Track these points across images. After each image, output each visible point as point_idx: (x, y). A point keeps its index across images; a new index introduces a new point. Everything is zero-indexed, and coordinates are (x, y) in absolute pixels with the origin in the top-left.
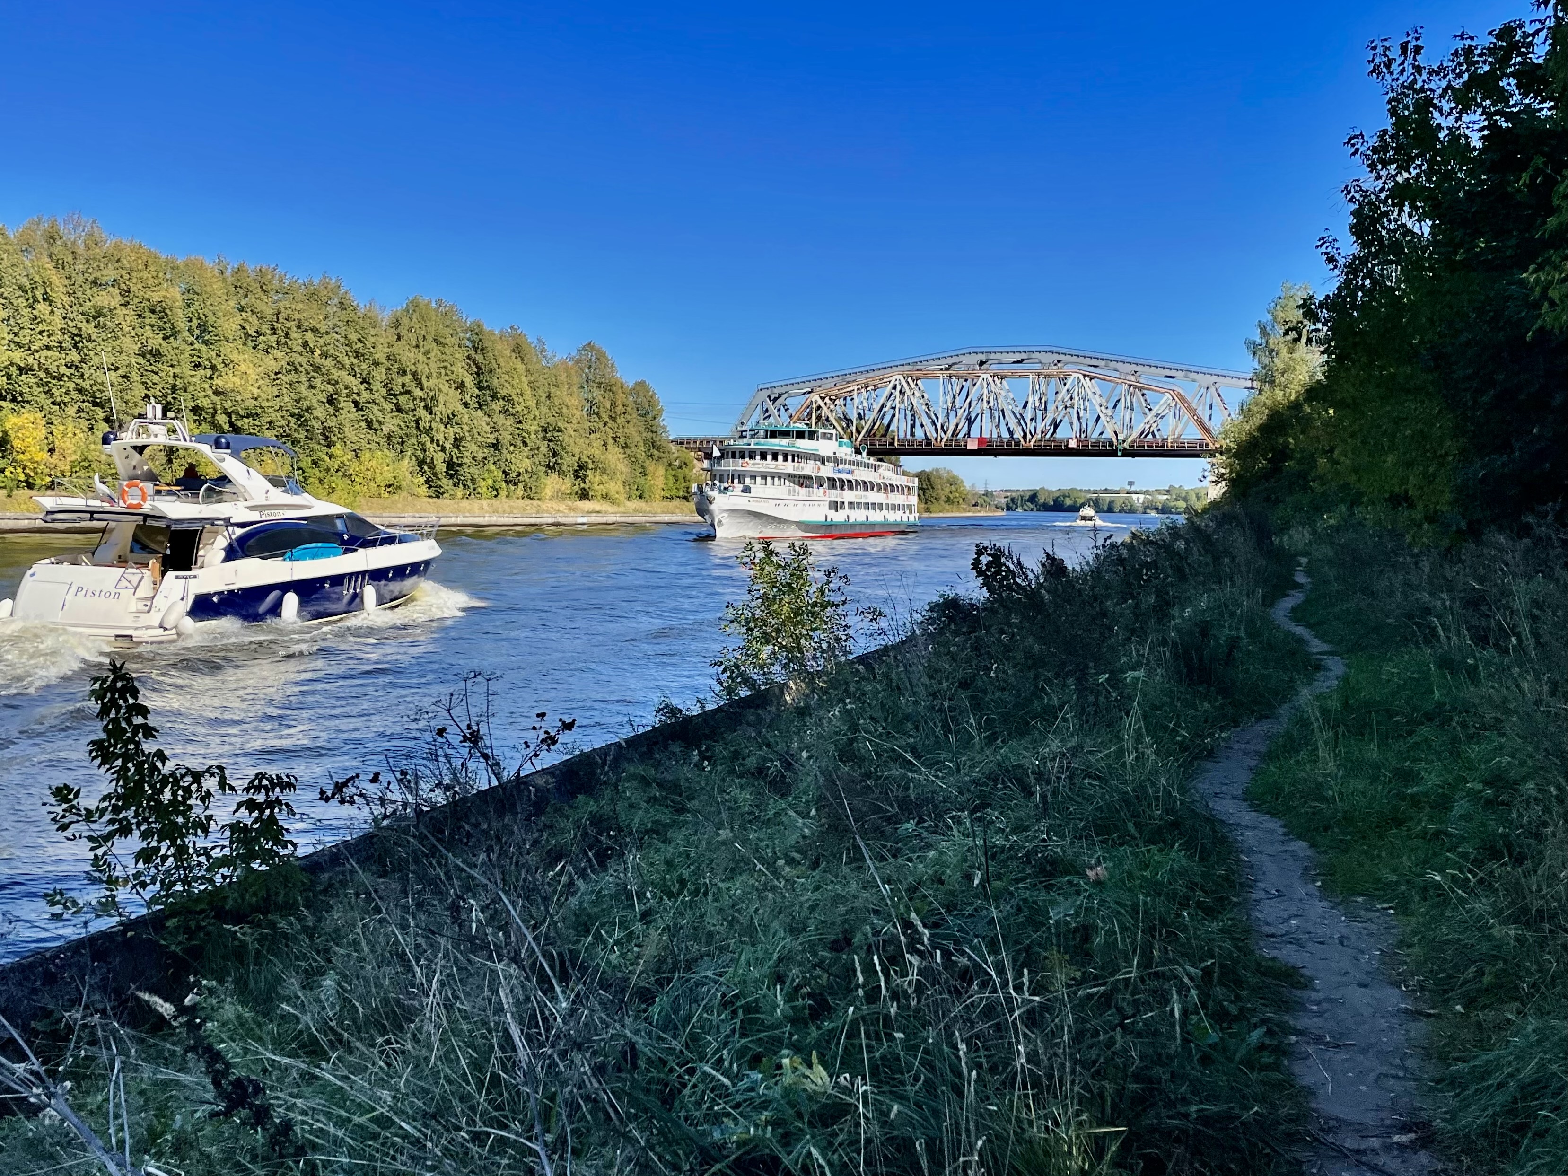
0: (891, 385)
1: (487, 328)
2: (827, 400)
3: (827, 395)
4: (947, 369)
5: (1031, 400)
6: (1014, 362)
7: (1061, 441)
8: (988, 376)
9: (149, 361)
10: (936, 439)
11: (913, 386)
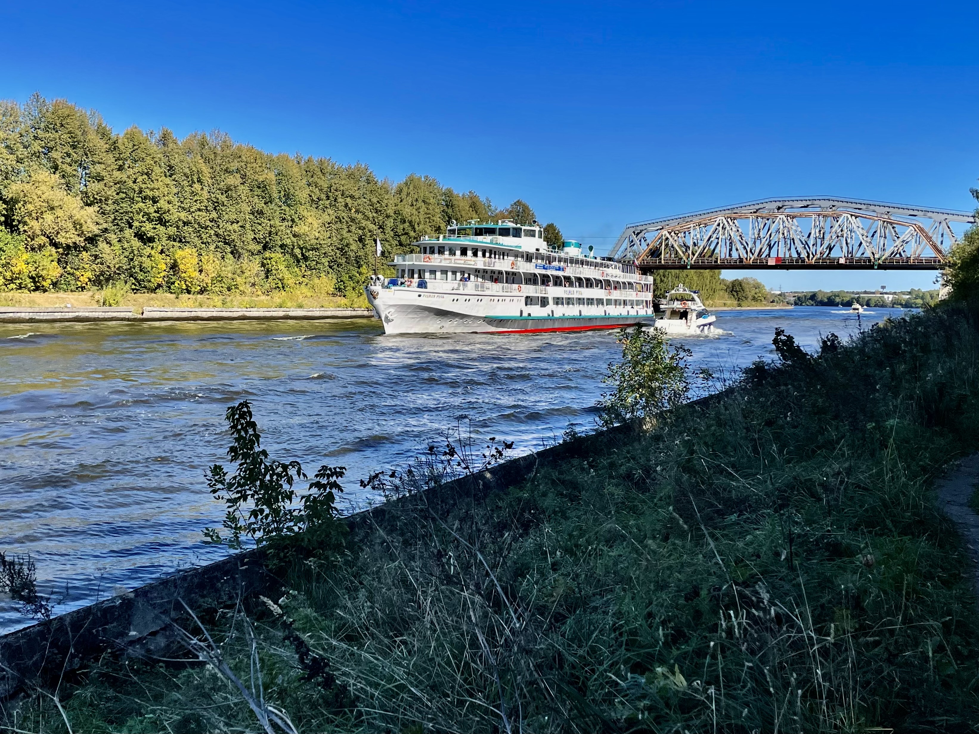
0: (716, 223)
1: (455, 192)
2: (673, 234)
3: (672, 231)
4: (754, 212)
5: (813, 232)
6: (802, 207)
7: (834, 259)
8: (783, 216)
9: (256, 217)
10: (747, 259)
11: (731, 223)
